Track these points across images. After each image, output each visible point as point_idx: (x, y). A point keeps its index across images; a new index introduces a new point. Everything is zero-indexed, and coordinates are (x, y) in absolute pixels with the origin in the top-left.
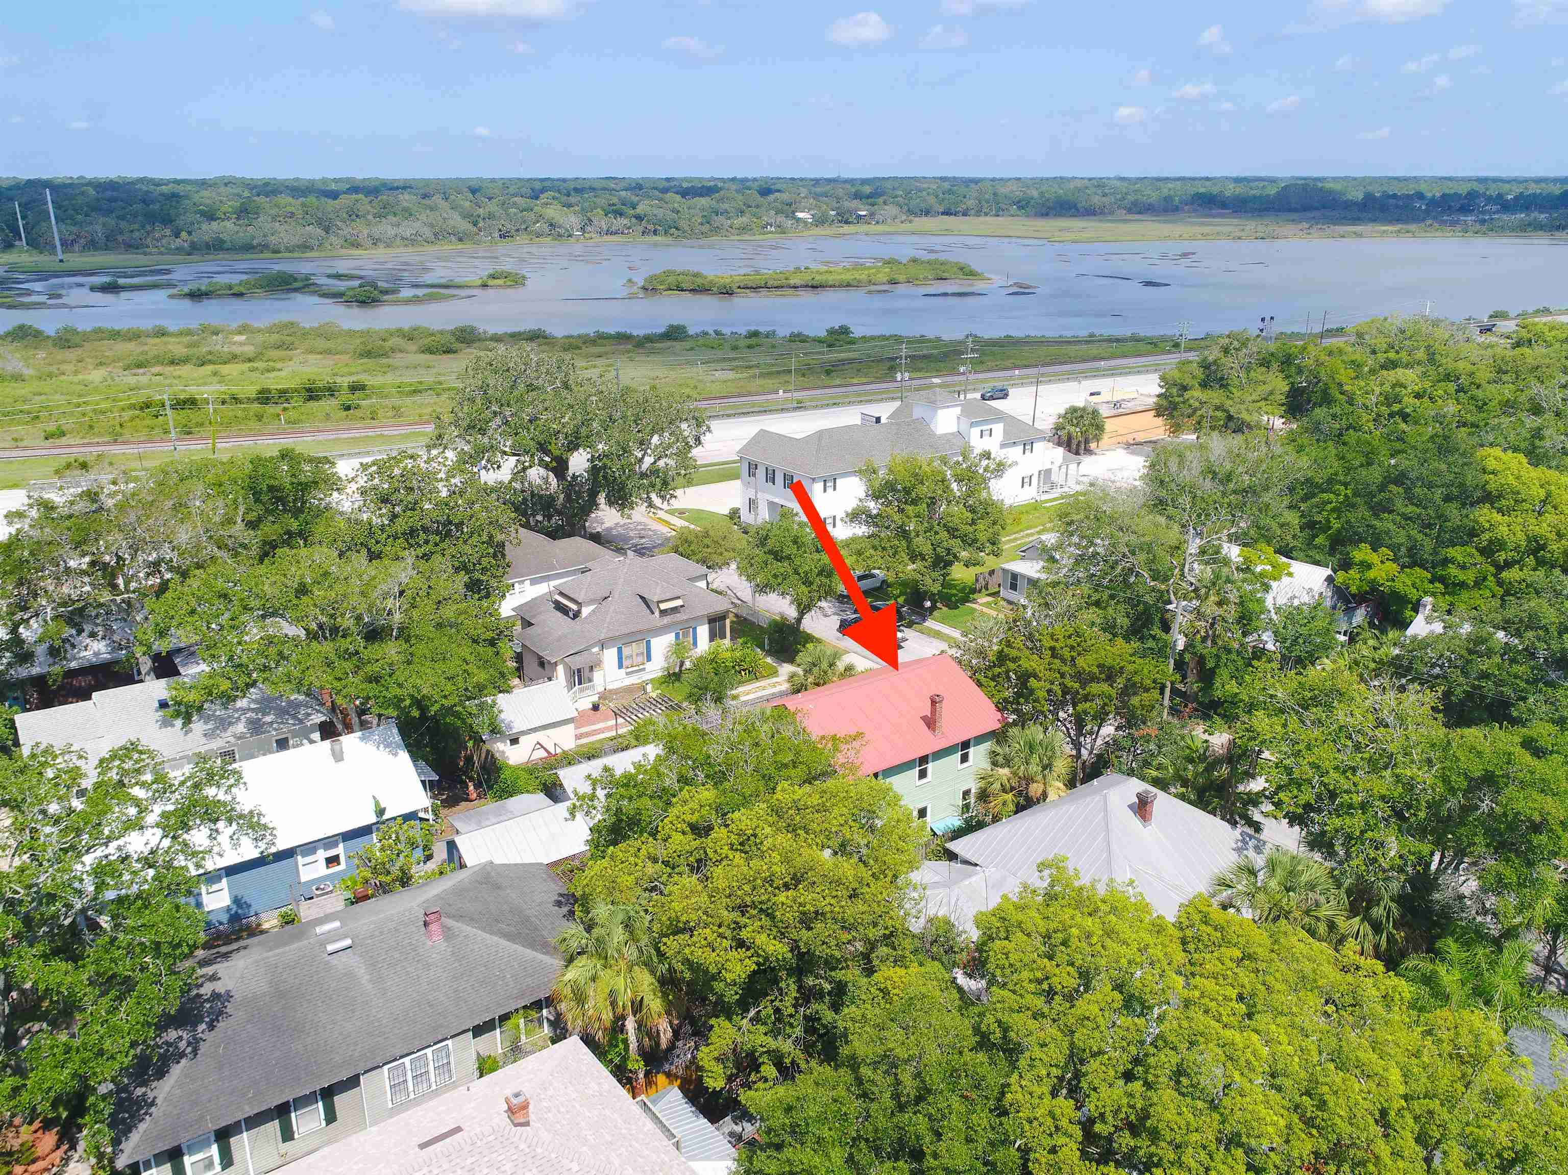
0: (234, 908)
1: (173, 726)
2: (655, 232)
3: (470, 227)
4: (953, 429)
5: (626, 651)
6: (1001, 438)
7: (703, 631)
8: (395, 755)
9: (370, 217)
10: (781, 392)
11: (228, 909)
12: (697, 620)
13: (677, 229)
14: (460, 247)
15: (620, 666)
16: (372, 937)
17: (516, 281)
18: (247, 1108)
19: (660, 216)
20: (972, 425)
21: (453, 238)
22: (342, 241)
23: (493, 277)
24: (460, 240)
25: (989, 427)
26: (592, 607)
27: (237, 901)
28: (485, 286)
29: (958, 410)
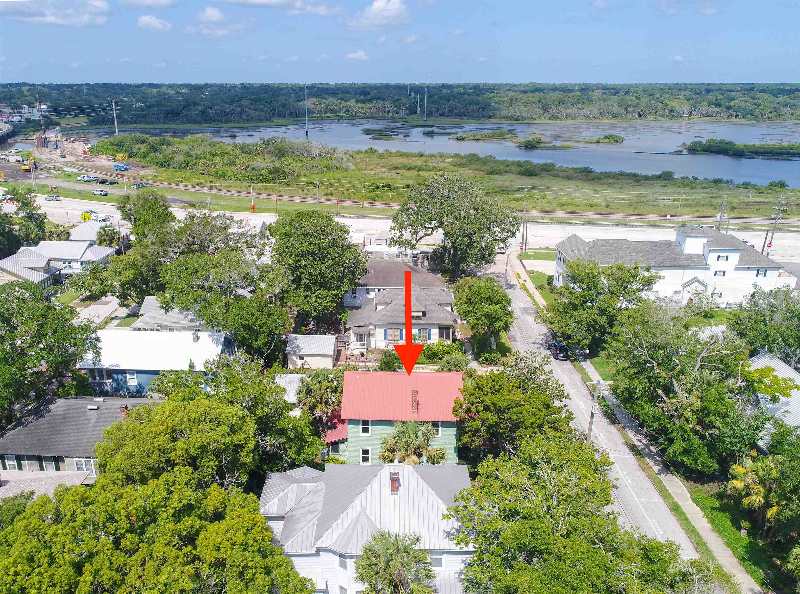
0: (138, 388)
1: (183, 313)
2: (736, 117)
3: (623, 111)
4: (699, 251)
5: (389, 332)
6: (737, 263)
7: (435, 333)
8: (217, 346)
9: (569, 104)
10: (669, 216)
11: (136, 387)
12: (433, 325)
13: (752, 115)
14: (612, 121)
15: (385, 338)
16: (107, 409)
17: (617, 140)
18: (23, 451)
19: (743, 107)
20: (710, 251)
21: (610, 116)
22: (550, 116)
23: (606, 138)
24: (614, 117)
25: (726, 254)
26: (383, 307)
27: (139, 384)
28: (598, 142)
29: (705, 241)
